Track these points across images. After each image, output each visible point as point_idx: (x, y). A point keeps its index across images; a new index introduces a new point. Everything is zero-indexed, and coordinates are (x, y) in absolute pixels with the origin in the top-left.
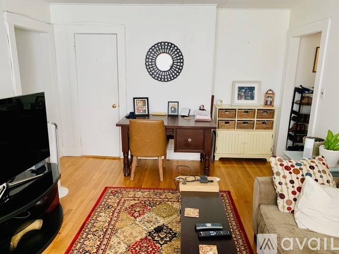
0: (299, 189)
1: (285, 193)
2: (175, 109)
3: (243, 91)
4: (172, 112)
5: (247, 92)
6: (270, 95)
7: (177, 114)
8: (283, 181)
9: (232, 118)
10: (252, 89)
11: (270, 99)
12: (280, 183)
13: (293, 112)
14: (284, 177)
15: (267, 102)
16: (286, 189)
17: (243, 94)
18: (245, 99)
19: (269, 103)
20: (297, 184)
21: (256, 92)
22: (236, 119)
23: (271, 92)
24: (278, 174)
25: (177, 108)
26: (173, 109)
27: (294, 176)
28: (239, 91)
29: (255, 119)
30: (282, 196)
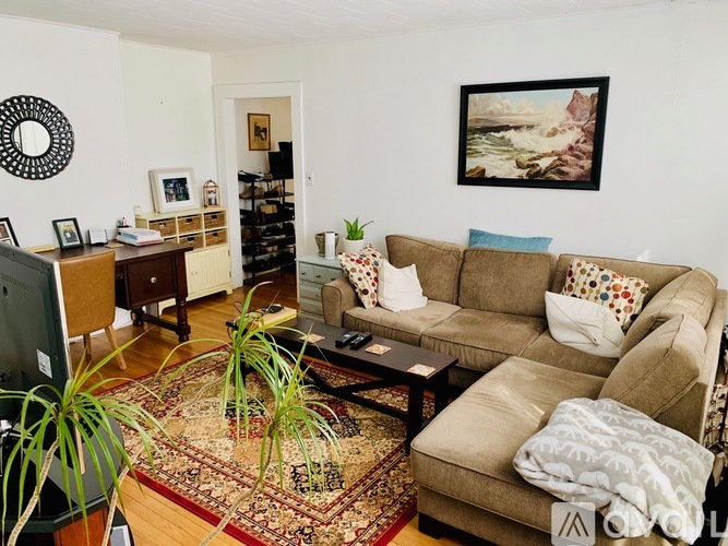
0: (376, 279)
1: (367, 288)
2: (72, 233)
3: (172, 185)
4: (68, 240)
5: (178, 188)
6: (210, 188)
7: (79, 243)
8: (361, 276)
9: (170, 234)
10: (183, 181)
11: (212, 195)
12: (360, 279)
13: (242, 212)
14: (361, 271)
15: (210, 200)
16: (366, 284)
17: (172, 192)
18: (178, 199)
19: (213, 202)
20: (373, 275)
21: (189, 185)
22: (178, 235)
23: (212, 184)
24: (353, 270)
25: (75, 231)
26: (68, 235)
27: (367, 268)
28: (166, 187)
29: (204, 230)
30: (365, 292)
